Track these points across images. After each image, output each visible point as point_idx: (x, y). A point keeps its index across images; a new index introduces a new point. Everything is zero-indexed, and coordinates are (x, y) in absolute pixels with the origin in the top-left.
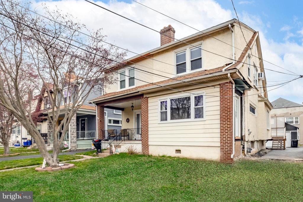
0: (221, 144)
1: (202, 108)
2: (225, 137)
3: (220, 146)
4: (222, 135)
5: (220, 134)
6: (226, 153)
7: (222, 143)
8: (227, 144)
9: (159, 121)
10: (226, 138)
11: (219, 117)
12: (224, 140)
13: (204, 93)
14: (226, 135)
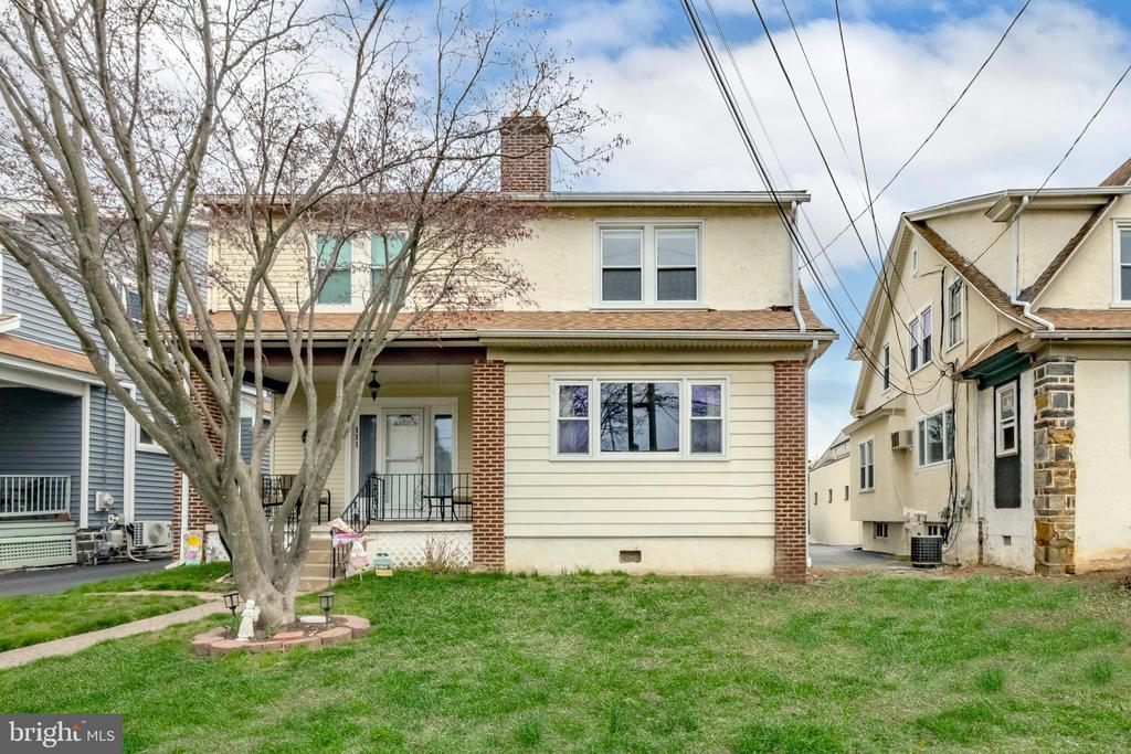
0: (777, 528)
1: (719, 422)
2: (791, 511)
3: (773, 534)
4: (782, 504)
5: (774, 501)
6: (791, 555)
7: (781, 527)
8: (794, 530)
9: (554, 454)
10: (794, 513)
11: (770, 453)
12: (788, 517)
13: (725, 379)
14: (794, 504)
